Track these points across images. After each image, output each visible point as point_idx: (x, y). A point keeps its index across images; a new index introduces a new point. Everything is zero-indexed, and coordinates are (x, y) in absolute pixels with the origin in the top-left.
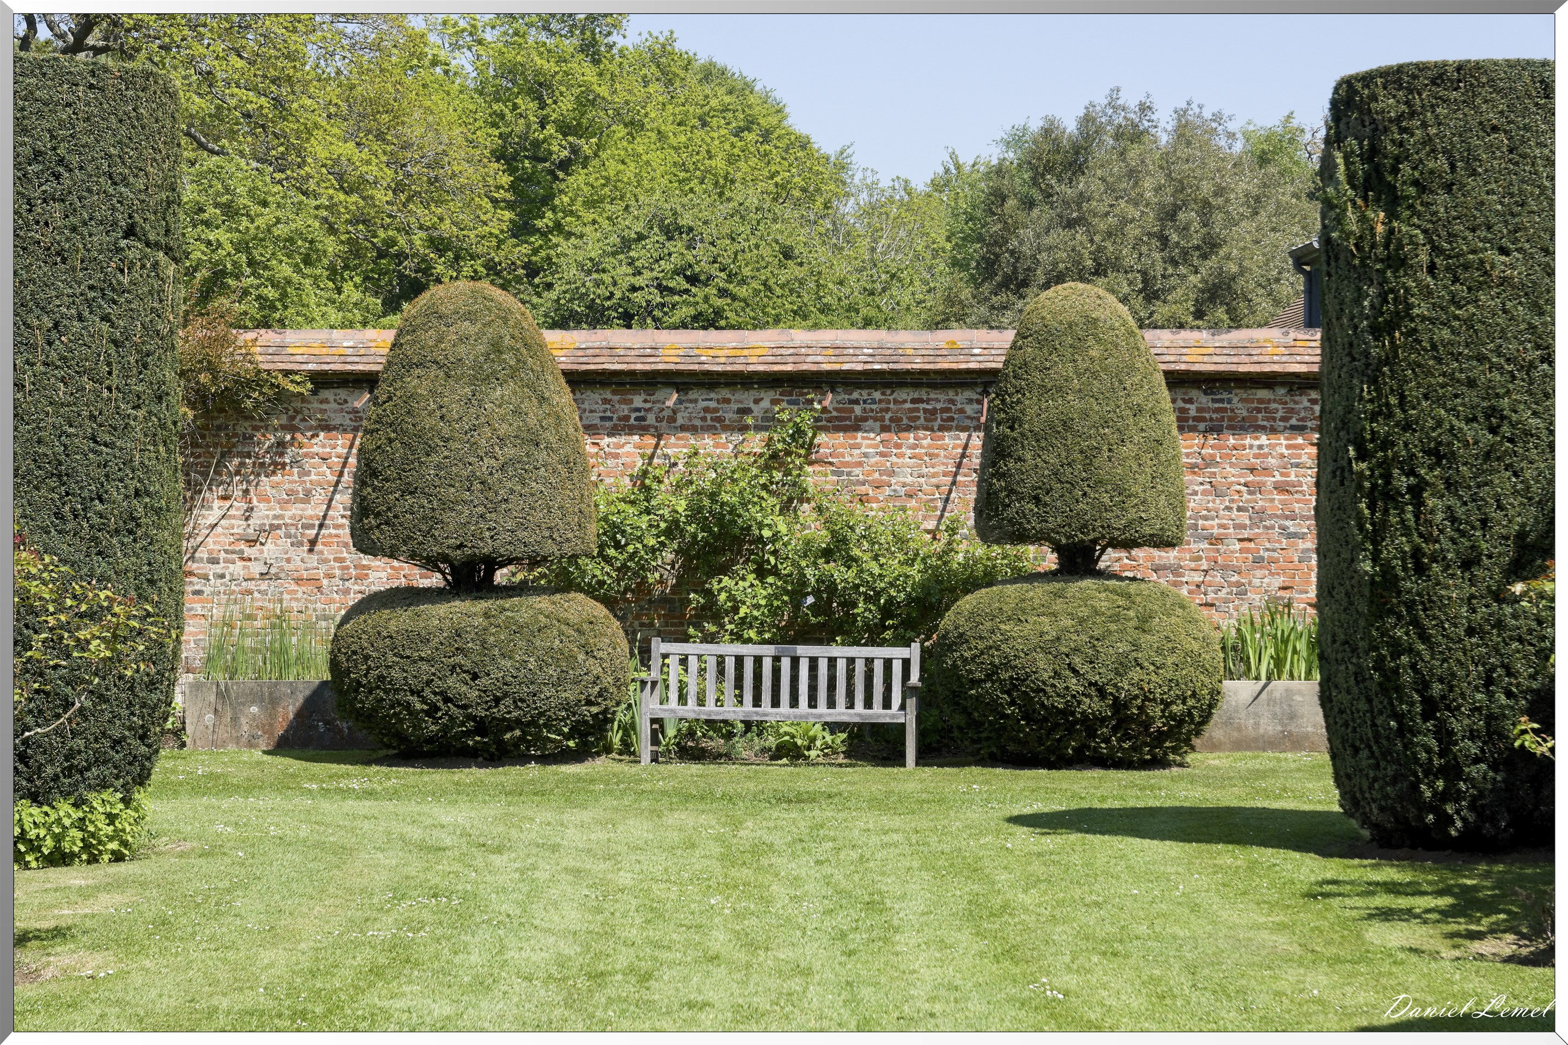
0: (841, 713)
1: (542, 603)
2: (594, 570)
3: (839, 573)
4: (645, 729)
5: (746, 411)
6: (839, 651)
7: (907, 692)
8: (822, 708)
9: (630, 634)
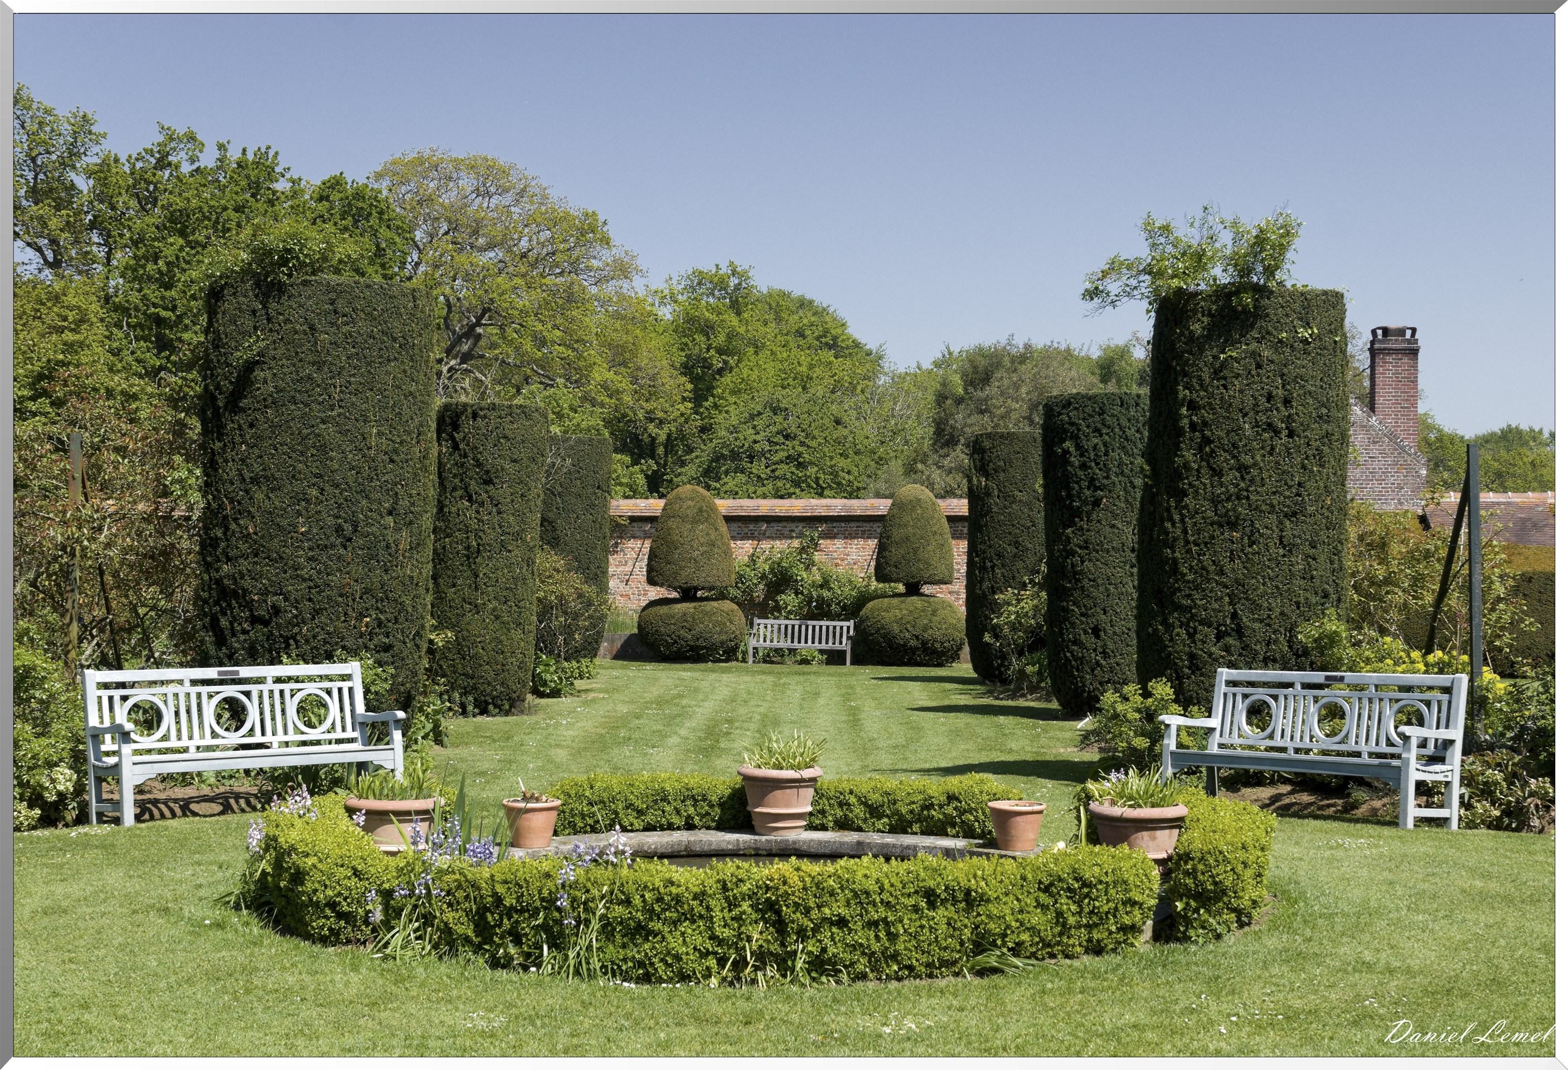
0: (823, 646)
1: (715, 604)
2: (733, 592)
3: (826, 594)
4: (751, 651)
5: (792, 531)
6: (824, 623)
7: (849, 638)
8: (817, 644)
9: (746, 617)
